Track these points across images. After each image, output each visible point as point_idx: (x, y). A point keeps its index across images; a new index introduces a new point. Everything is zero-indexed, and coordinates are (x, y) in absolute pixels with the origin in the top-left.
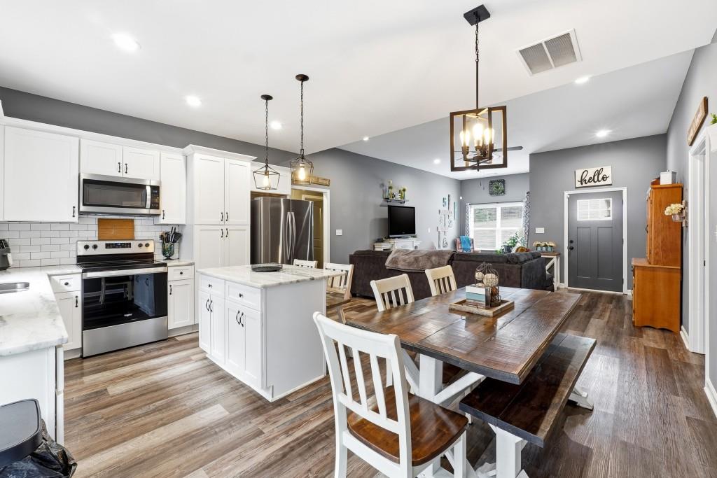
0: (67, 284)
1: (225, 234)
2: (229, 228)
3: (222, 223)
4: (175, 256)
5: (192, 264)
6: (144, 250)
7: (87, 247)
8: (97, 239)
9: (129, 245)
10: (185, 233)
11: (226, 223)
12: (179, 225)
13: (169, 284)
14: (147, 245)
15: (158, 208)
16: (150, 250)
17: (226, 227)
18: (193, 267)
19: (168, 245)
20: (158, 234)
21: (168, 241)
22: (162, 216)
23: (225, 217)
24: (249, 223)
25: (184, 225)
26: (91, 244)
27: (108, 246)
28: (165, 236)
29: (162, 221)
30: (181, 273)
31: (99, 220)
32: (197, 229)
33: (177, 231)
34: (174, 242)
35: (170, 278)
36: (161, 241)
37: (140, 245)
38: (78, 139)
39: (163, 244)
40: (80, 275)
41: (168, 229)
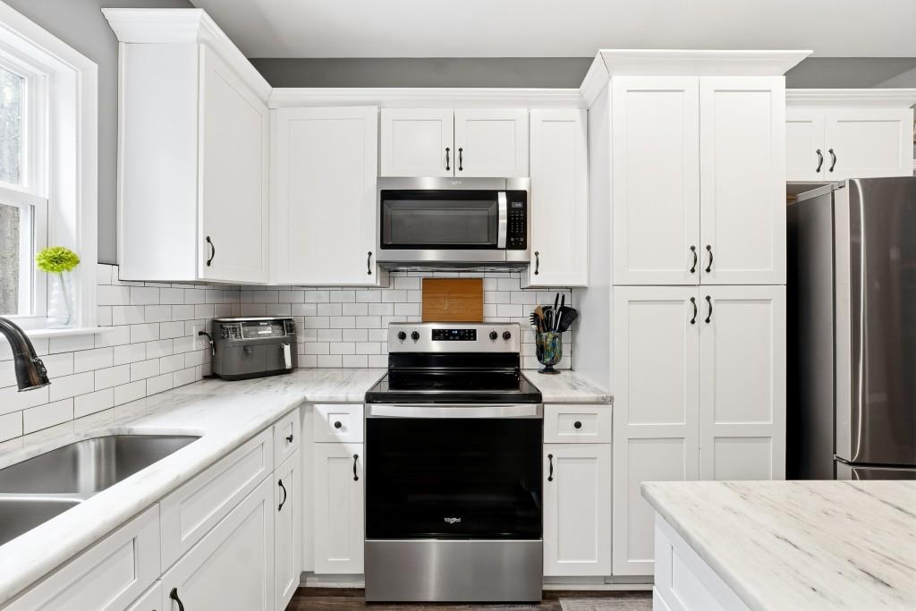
0: (338, 425)
1: (703, 314)
2: (715, 294)
3: (693, 279)
4: (565, 362)
5: (606, 401)
6: (499, 347)
7: (402, 336)
8: (420, 319)
9: (470, 335)
10: (586, 309)
11: (707, 278)
12: (571, 289)
13: (546, 451)
14: (507, 336)
15: (523, 246)
16: (512, 347)
17: (705, 291)
18: (606, 409)
19: (548, 337)
20: (529, 311)
21: (549, 329)
22: (533, 267)
23: (702, 260)
24: (782, 277)
25: (583, 289)
26: (409, 330)
27: (437, 335)
28: (542, 315)
29: (534, 280)
30: (578, 425)
31: (426, 281)
32: (619, 297)
33: (567, 304)
34: (562, 329)
35: (548, 435)
36: (535, 327)
37: (494, 336)
38: (375, 109)
39: (538, 332)
40: (362, 406)
41: (549, 300)
